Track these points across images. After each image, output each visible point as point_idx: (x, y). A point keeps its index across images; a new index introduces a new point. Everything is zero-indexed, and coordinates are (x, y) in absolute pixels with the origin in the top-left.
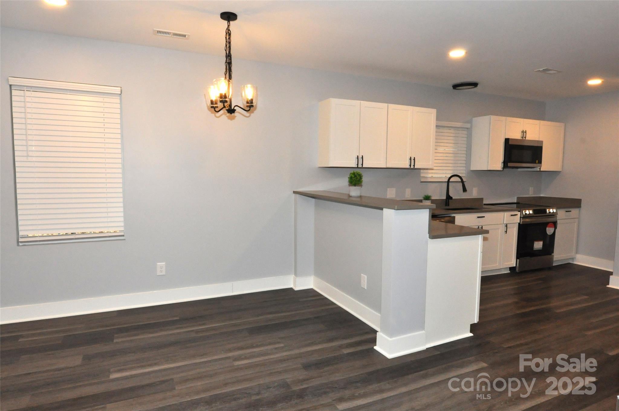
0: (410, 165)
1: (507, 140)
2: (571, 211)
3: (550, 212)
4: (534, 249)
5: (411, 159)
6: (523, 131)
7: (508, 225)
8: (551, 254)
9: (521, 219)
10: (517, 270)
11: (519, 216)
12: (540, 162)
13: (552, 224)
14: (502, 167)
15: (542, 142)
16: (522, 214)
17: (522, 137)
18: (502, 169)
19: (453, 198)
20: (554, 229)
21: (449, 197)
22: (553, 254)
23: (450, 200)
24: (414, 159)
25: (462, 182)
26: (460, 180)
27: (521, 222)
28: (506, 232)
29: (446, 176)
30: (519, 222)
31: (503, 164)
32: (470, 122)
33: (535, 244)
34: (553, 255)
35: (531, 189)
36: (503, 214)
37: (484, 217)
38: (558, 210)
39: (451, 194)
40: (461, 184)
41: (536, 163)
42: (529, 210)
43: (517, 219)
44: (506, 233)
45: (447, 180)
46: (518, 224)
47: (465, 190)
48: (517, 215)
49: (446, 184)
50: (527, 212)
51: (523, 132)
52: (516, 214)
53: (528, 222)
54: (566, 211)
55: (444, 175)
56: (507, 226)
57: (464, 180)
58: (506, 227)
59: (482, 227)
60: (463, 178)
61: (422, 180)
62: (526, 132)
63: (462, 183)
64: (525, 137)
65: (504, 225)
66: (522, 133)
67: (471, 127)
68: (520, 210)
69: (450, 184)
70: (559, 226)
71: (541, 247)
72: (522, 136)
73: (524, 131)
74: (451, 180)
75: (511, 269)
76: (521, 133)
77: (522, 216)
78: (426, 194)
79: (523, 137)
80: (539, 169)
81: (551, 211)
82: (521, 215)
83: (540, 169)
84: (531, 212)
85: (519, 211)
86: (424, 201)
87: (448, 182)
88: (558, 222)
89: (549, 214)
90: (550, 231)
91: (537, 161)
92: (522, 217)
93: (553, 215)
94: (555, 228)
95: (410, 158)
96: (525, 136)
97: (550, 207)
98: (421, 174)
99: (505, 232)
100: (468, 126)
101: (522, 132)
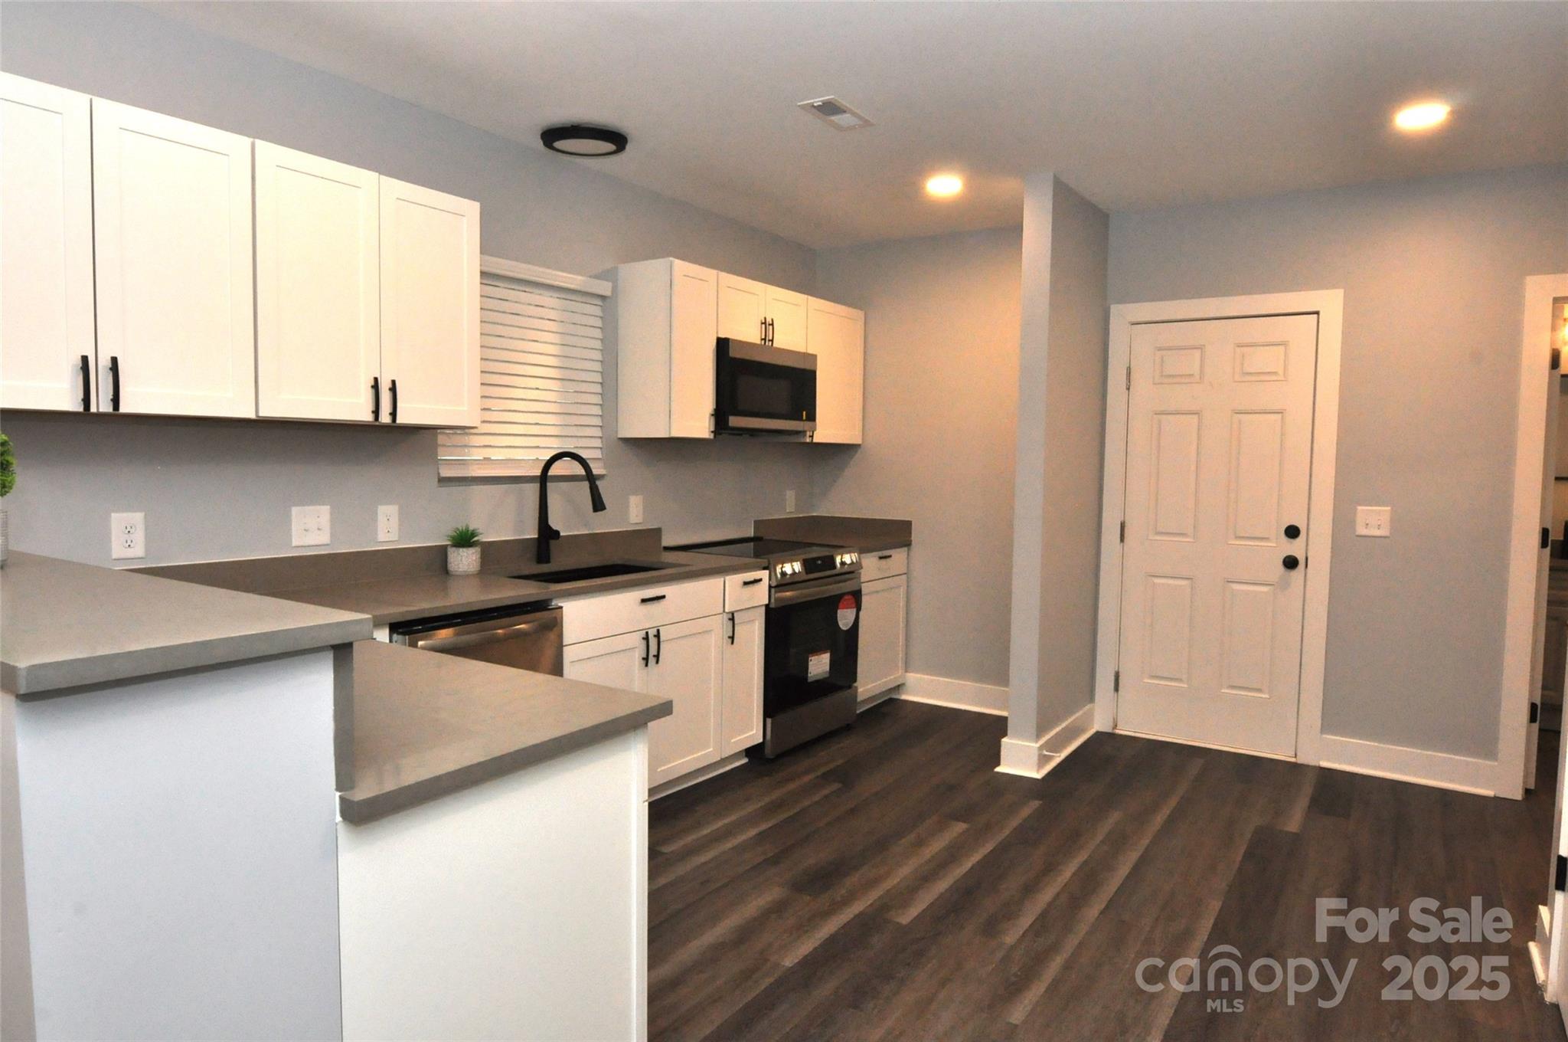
0: (376, 412)
1: (722, 345)
2: (890, 556)
3: (843, 563)
4: (809, 680)
5: (376, 386)
6: (765, 318)
7: (735, 615)
8: (850, 687)
9: (773, 590)
10: (768, 752)
11: (766, 582)
12: (812, 417)
13: (850, 597)
14: (712, 429)
15: (814, 357)
16: (773, 574)
17: (762, 339)
18: (712, 436)
19: (562, 534)
20: (855, 610)
21: (547, 533)
22: (855, 685)
23: (553, 543)
24: (390, 385)
25: (591, 478)
26: (581, 471)
27: (773, 600)
28: (732, 638)
29: (537, 459)
30: (767, 602)
31: (713, 419)
32: (609, 275)
33: (810, 663)
34: (856, 688)
35: (790, 496)
36: (722, 579)
37: (663, 597)
38: (862, 555)
39: (555, 522)
40: (586, 485)
41: (801, 419)
42: (791, 561)
43: (761, 595)
44: (732, 643)
45: (538, 472)
46: (764, 608)
47: (598, 505)
48: (760, 580)
49: (536, 486)
50: (788, 568)
51: (765, 323)
52: (758, 578)
53: (790, 598)
54: (881, 558)
55: (528, 458)
56: (732, 619)
57: (595, 472)
58: (731, 623)
59: (658, 631)
60: (591, 465)
61: (446, 472)
62: (772, 325)
63: (589, 481)
64: (772, 341)
65: (726, 617)
66: (763, 326)
67: (615, 289)
68: (769, 564)
69: (550, 486)
70: (865, 600)
71: (827, 668)
72: (763, 337)
73: (769, 320)
74: (552, 472)
75: (752, 752)
76: (761, 328)
77: (774, 584)
78: (461, 526)
79: (765, 339)
80: (810, 436)
81: (847, 558)
82: (770, 579)
83: (812, 437)
84: (797, 566)
85: (765, 568)
86: (454, 549)
87: (544, 479)
88: (865, 589)
89: (843, 571)
90: (845, 618)
91: (804, 413)
92: (775, 587)
93: (852, 571)
94: (859, 609)
95: (373, 383)
96: (771, 338)
97: (843, 548)
98: (440, 450)
99: (730, 640)
100: (604, 288)
101: (762, 323)
